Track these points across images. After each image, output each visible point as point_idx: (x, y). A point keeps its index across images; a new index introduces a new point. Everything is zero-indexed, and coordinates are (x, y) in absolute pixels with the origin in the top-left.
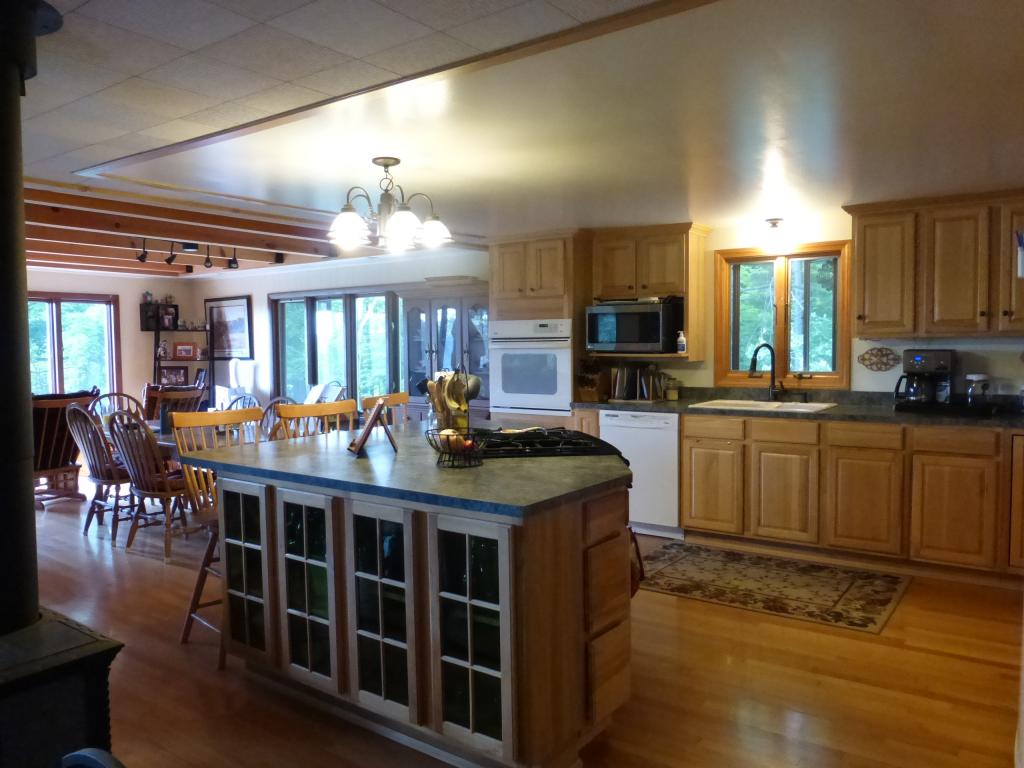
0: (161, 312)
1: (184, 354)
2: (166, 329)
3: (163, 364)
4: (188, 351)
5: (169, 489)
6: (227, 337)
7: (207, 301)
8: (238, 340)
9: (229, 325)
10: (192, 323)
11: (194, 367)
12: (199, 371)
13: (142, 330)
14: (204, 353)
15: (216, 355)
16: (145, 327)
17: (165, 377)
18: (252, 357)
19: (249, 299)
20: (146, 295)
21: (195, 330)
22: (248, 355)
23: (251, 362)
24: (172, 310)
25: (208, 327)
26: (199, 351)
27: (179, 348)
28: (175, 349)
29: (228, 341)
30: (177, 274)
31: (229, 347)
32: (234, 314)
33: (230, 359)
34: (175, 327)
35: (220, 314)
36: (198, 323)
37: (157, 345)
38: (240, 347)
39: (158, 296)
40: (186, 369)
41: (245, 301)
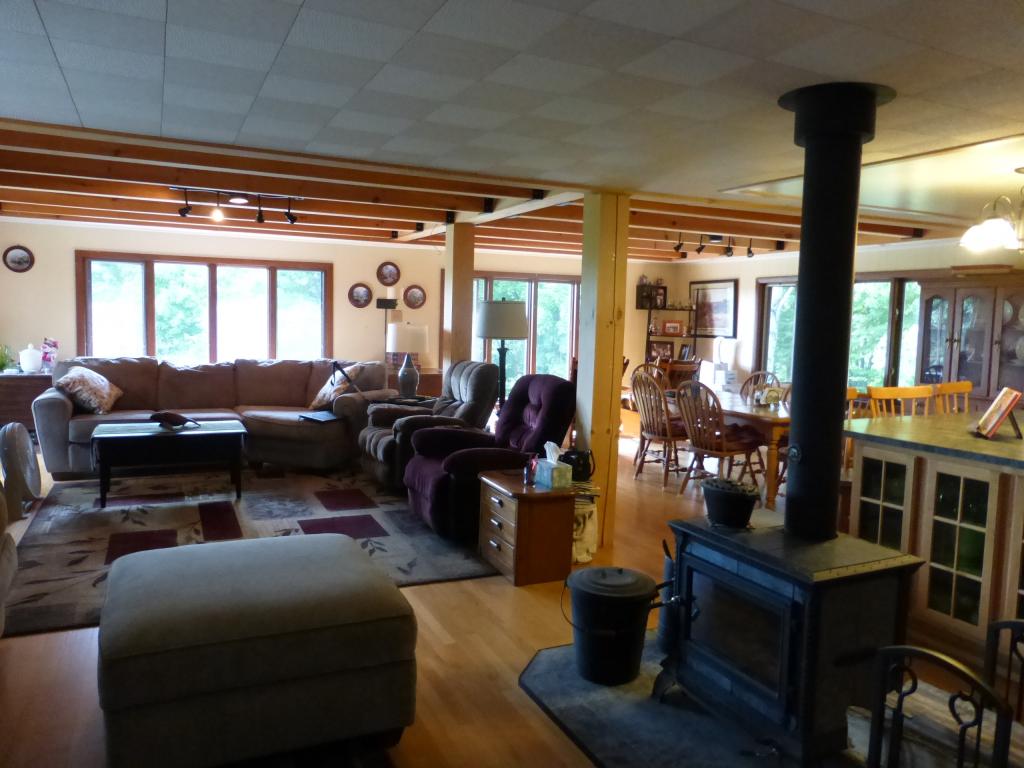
0: (654, 293)
1: (672, 331)
2: (656, 308)
3: (652, 338)
4: (675, 328)
5: (725, 449)
6: (710, 316)
7: (692, 283)
8: (722, 321)
9: (714, 305)
10: (680, 303)
11: (678, 342)
12: (683, 346)
13: (637, 308)
14: (689, 331)
15: (698, 333)
16: (640, 305)
17: (655, 350)
18: (735, 335)
19: (736, 283)
20: (642, 278)
21: (682, 309)
22: (731, 334)
23: (734, 340)
24: (661, 291)
25: (694, 307)
26: (685, 329)
27: (668, 325)
28: (664, 326)
29: (711, 320)
30: (670, 259)
31: (712, 326)
32: (719, 295)
33: (714, 337)
34: (664, 307)
35: (705, 296)
36: (686, 304)
37: (649, 324)
38: (724, 327)
39: (651, 279)
40: (672, 344)
41: (732, 284)
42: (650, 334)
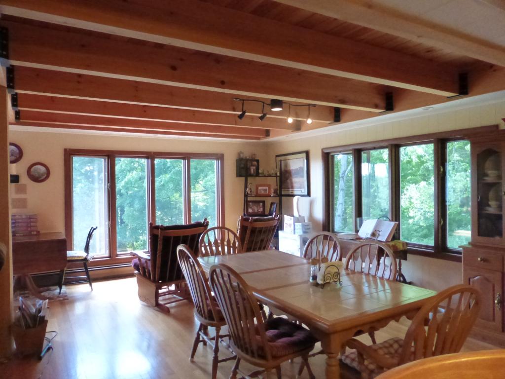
0: (249, 164)
1: (263, 192)
2: (251, 175)
3: (249, 199)
4: (265, 190)
6: (291, 180)
7: (277, 156)
8: (298, 183)
9: (293, 172)
10: (268, 172)
11: (268, 201)
12: (272, 204)
13: (237, 176)
14: (275, 192)
15: (283, 193)
16: (239, 175)
17: (251, 208)
18: (309, 194)
19: (307, 154)
20: (239, 154)
21: (270, 176)
22: (306, 193)
23: (308, 198)
24: (255, 163)
25: (278, 174)
26: (272, 190)
27: (260, 188)
28: (257, 189)
29: (292, 183)
30: (259, 138)
31: (292, 187)
32: (296, 164)
33: (294, 196)
34: (257, 174)
35: (286, 165)
36: (272, 172)
37: (246, 187)
38: (301, 188)
39: (247, 154)
40: (263, 202)
41: (304, 155)
42: (246, 195)
